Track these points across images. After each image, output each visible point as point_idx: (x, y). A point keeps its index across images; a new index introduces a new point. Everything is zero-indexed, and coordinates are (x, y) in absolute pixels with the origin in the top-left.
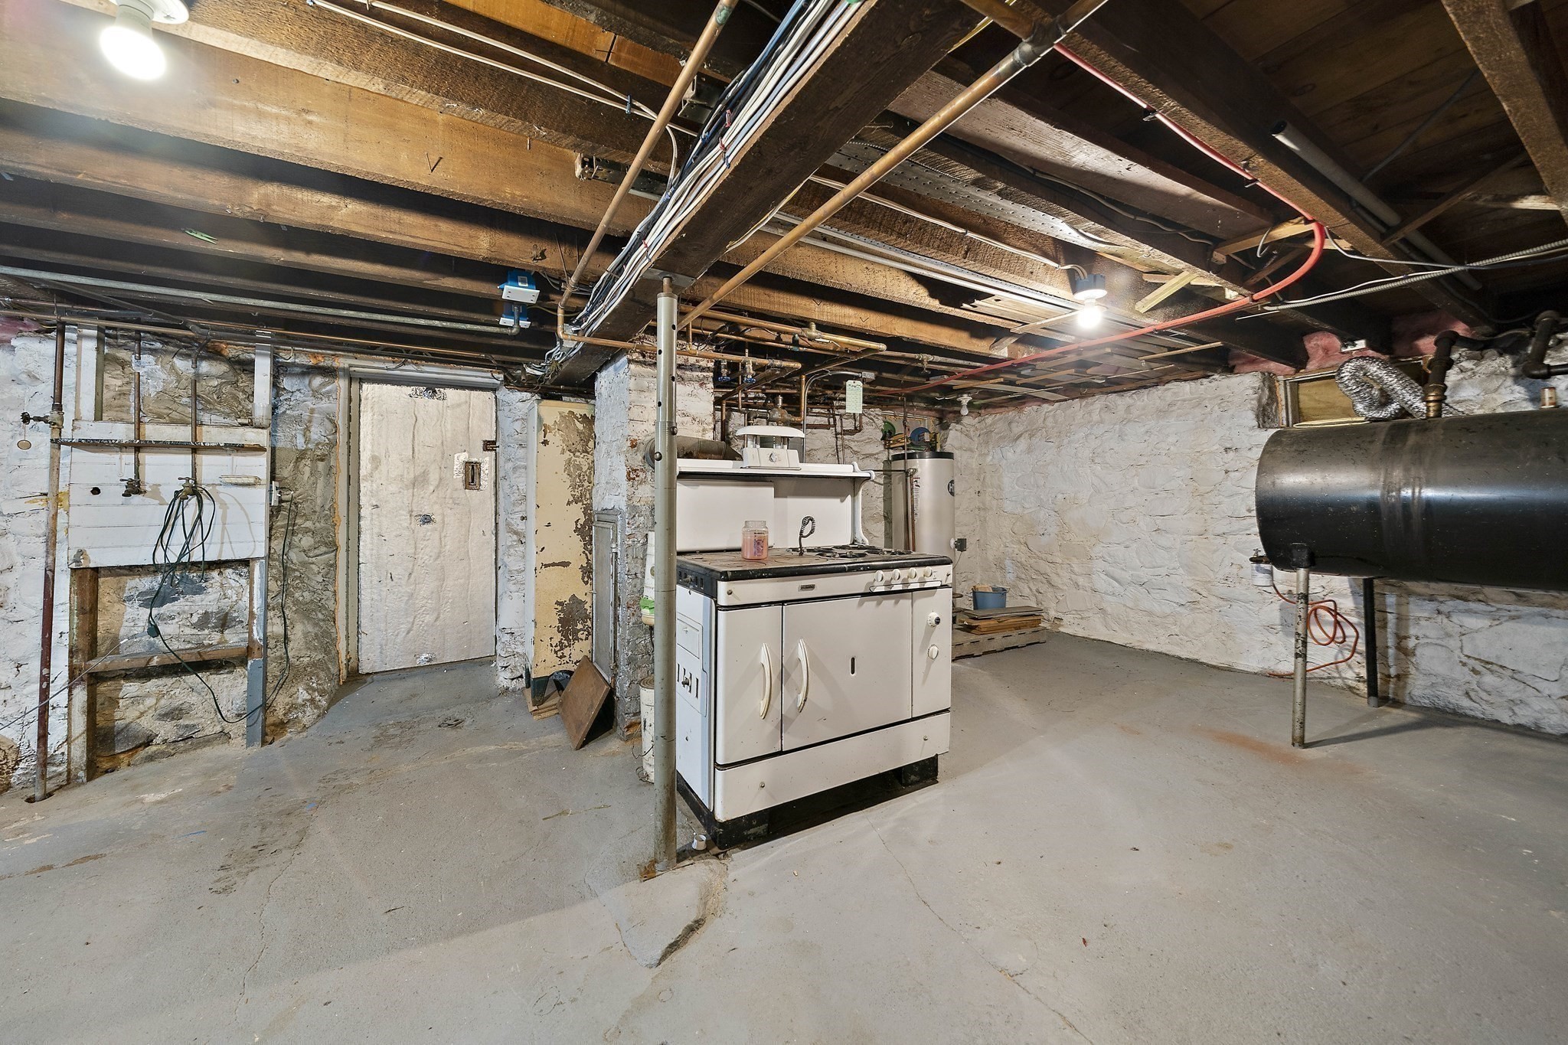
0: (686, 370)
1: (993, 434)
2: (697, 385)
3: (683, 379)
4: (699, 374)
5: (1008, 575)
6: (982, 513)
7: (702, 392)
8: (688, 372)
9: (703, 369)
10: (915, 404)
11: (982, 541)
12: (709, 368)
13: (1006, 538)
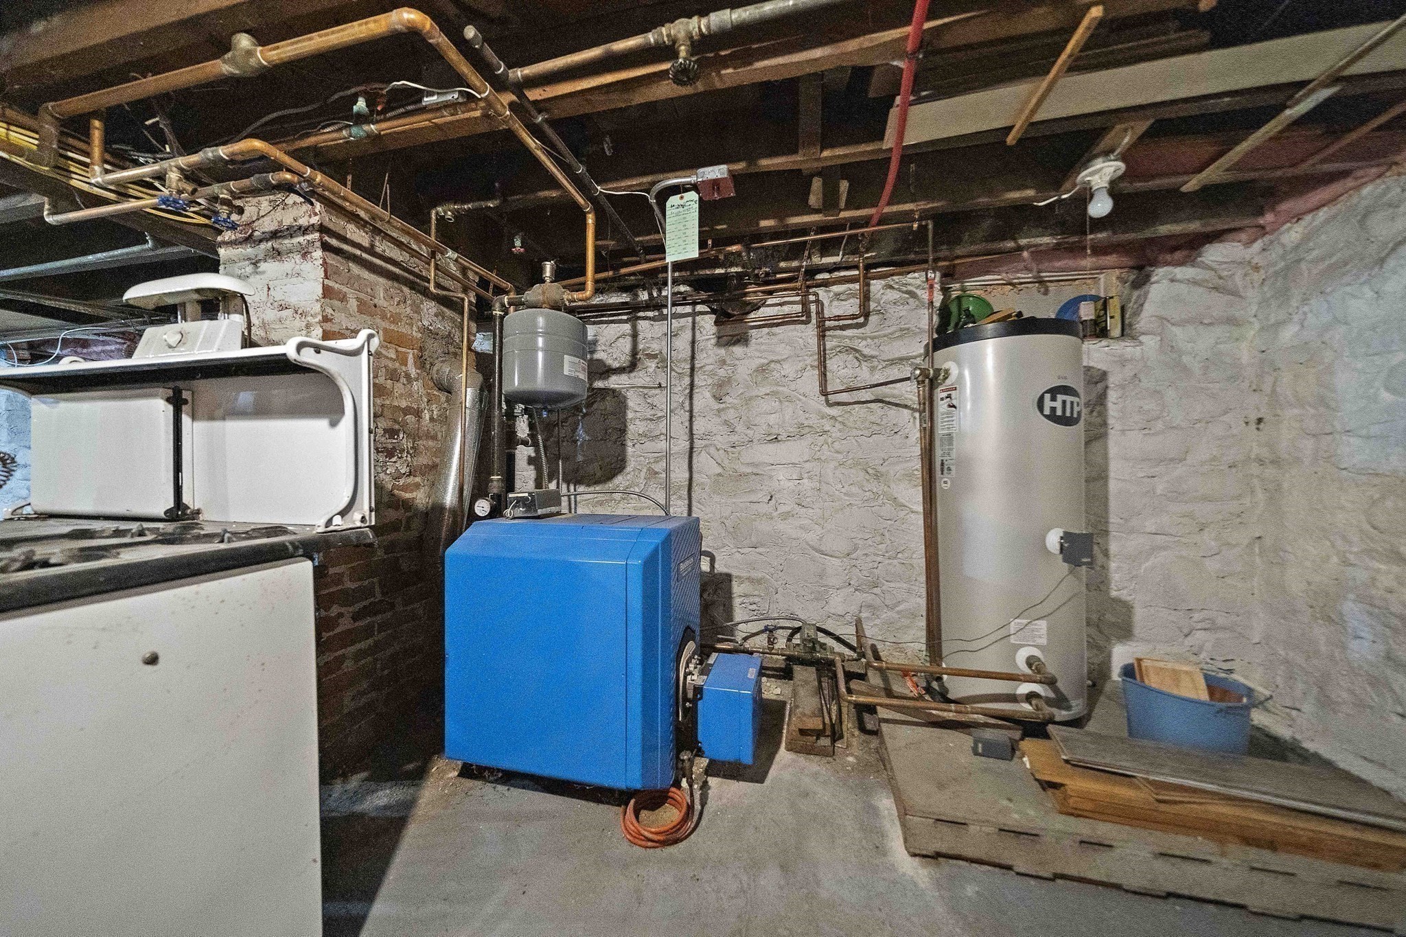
0: (284, 237)
1: (1303, 266)
2: (298, 257)
3: (279, 254)
4: (301, 239)
5: (1354, 645)
6: (1270, 472)
7: (307, 267)
8: (286, 241)
9: (304, 230)
10: (1023, 242)
11: (1268, 542)
12: (313, 225)
13: (1350, 543)
